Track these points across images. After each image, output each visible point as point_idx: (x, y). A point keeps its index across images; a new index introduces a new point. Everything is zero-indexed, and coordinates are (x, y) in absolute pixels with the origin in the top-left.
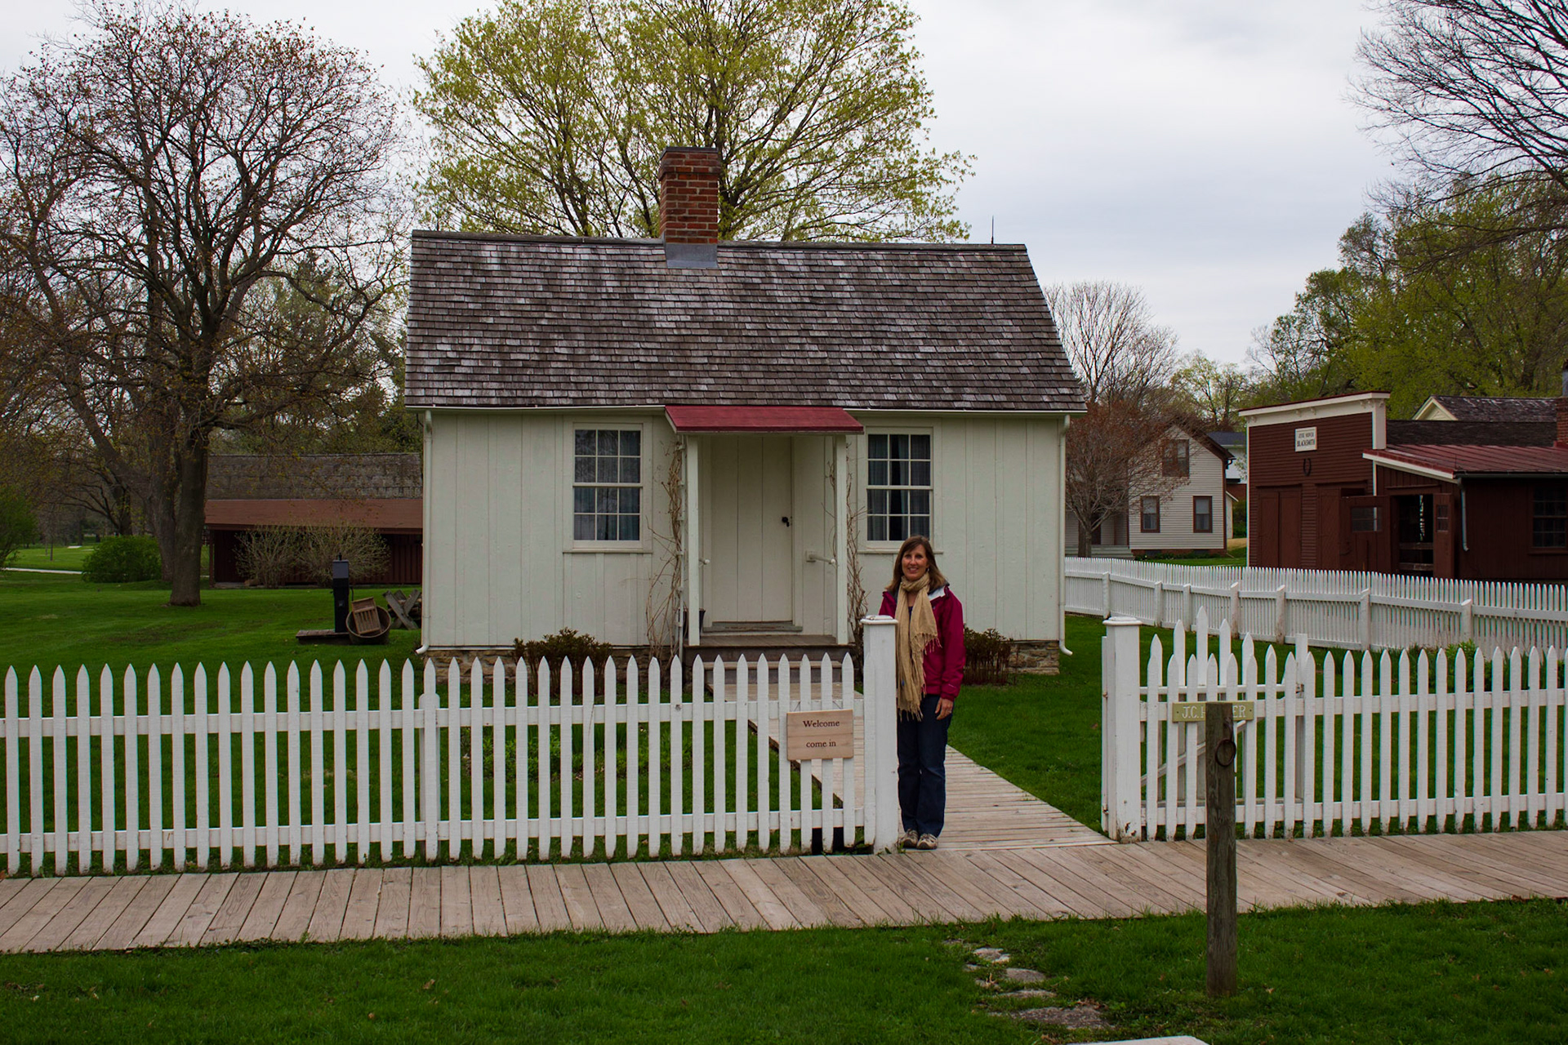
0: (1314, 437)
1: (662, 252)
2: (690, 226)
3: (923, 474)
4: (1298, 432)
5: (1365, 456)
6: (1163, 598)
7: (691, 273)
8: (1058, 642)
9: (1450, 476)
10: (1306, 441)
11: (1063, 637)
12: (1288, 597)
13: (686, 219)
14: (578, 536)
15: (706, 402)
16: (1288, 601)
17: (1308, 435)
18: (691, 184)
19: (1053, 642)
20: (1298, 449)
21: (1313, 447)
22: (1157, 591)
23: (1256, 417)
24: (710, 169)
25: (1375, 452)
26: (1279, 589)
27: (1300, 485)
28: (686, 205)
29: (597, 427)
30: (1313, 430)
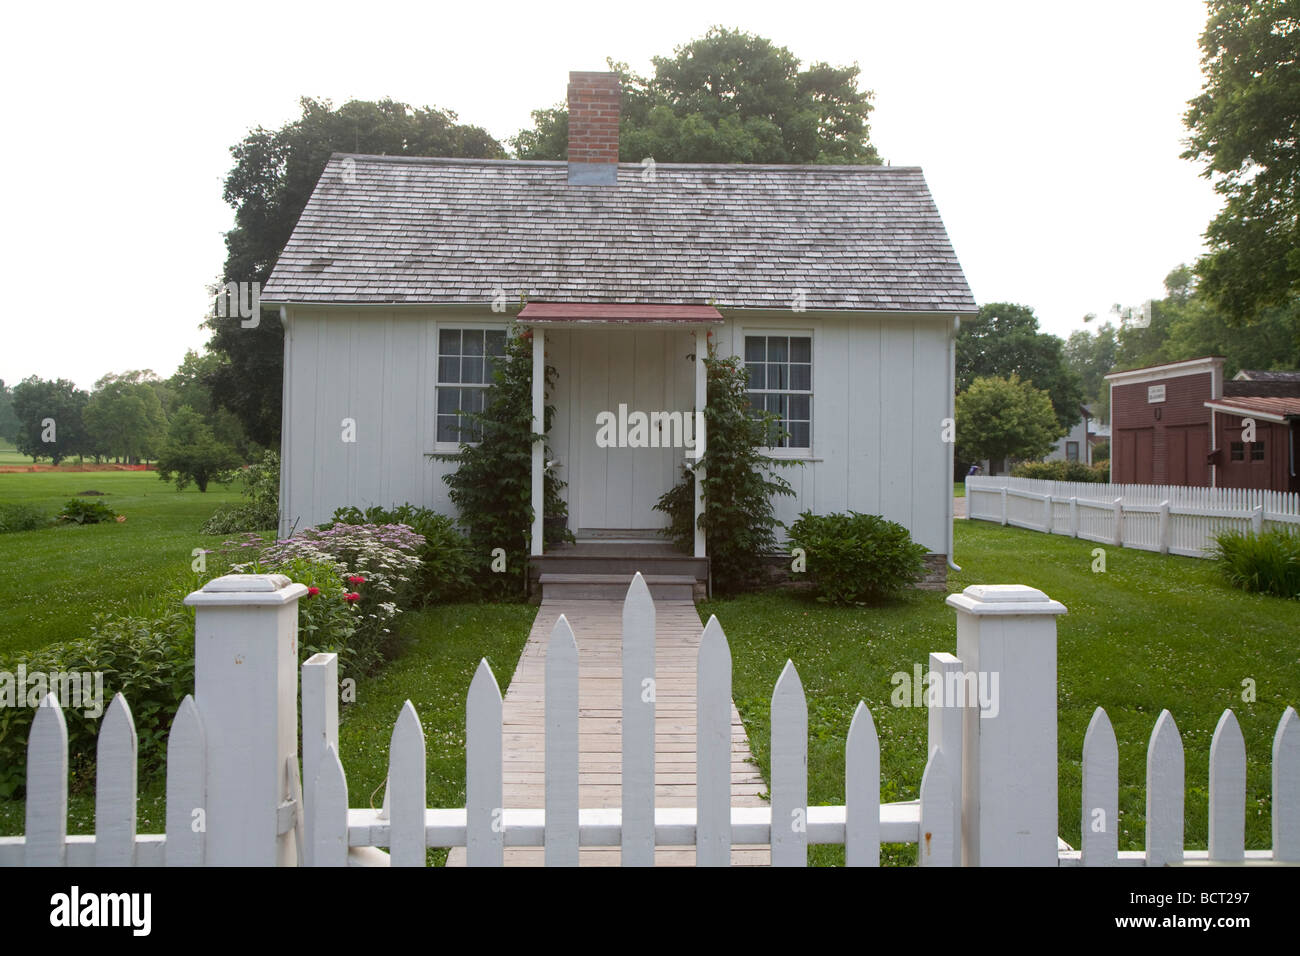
0: (1164, 392)
1: (566, 172)
2: (591, 147)
3: (803, 378)
4: (1151, 389)
5: (1207, 404)
6: (1053, 510)
7: (589, 189)
8: (945, 556)
9: (1281, 418)
10: (1157, 395)
11: (951, 552)
12: (1171, 511)
13: (587, 139)
14: (440, 438)
15: (572, 300)
16: (1170, 515)
17: (1159, 391)
18: (593, 107)
19: (940, 556)
20: (1150, 401)
21: (1163, 399)
22: (1047, 503)
23: (1118, 379)
24: (611, 92)
25: (1214, 402)
26: (1163, 504)
27: (1152, 428)
28: (588, 126)
29: (462, 326)
30: (1163, 387)
